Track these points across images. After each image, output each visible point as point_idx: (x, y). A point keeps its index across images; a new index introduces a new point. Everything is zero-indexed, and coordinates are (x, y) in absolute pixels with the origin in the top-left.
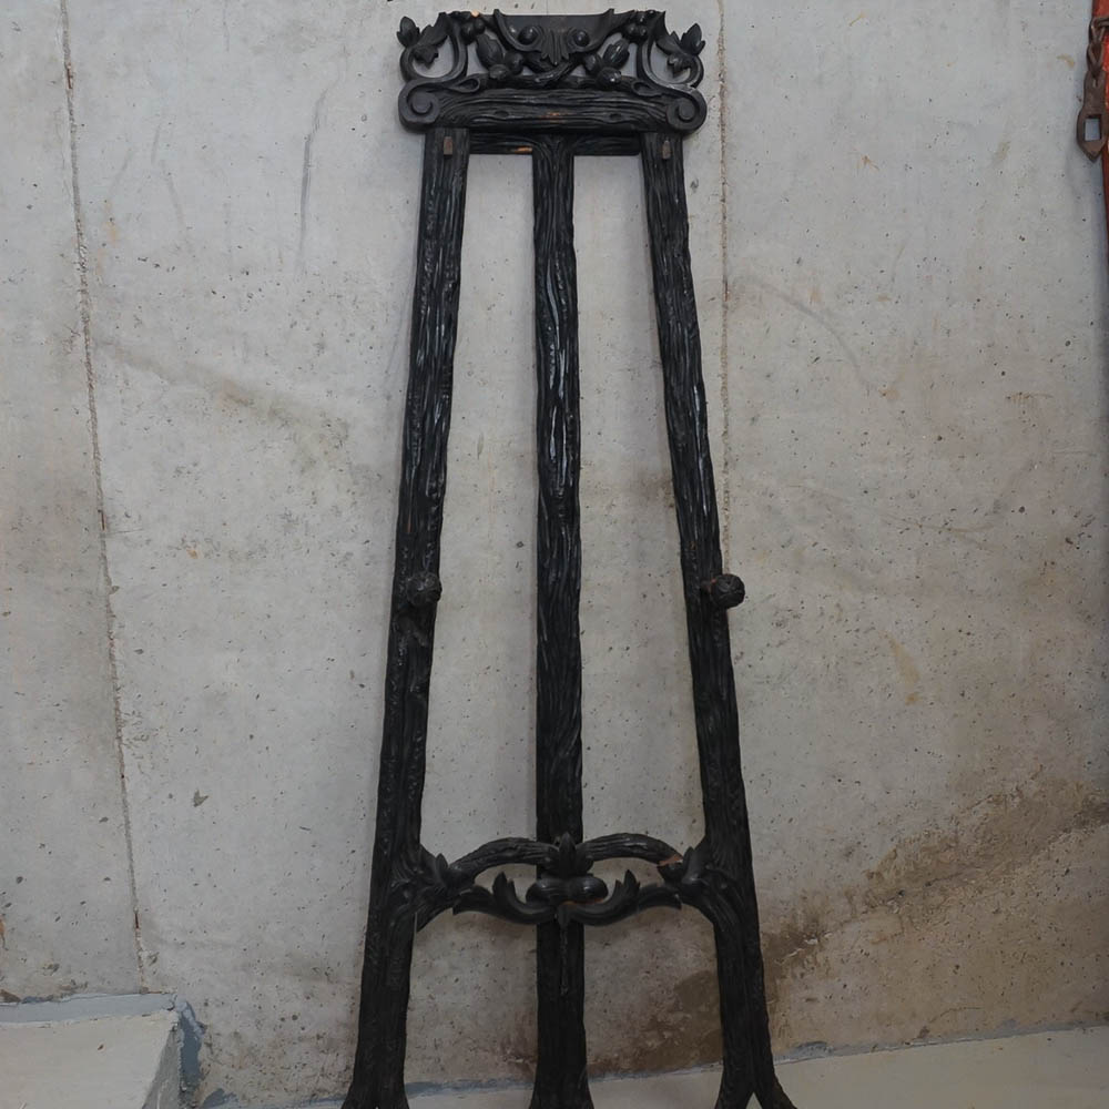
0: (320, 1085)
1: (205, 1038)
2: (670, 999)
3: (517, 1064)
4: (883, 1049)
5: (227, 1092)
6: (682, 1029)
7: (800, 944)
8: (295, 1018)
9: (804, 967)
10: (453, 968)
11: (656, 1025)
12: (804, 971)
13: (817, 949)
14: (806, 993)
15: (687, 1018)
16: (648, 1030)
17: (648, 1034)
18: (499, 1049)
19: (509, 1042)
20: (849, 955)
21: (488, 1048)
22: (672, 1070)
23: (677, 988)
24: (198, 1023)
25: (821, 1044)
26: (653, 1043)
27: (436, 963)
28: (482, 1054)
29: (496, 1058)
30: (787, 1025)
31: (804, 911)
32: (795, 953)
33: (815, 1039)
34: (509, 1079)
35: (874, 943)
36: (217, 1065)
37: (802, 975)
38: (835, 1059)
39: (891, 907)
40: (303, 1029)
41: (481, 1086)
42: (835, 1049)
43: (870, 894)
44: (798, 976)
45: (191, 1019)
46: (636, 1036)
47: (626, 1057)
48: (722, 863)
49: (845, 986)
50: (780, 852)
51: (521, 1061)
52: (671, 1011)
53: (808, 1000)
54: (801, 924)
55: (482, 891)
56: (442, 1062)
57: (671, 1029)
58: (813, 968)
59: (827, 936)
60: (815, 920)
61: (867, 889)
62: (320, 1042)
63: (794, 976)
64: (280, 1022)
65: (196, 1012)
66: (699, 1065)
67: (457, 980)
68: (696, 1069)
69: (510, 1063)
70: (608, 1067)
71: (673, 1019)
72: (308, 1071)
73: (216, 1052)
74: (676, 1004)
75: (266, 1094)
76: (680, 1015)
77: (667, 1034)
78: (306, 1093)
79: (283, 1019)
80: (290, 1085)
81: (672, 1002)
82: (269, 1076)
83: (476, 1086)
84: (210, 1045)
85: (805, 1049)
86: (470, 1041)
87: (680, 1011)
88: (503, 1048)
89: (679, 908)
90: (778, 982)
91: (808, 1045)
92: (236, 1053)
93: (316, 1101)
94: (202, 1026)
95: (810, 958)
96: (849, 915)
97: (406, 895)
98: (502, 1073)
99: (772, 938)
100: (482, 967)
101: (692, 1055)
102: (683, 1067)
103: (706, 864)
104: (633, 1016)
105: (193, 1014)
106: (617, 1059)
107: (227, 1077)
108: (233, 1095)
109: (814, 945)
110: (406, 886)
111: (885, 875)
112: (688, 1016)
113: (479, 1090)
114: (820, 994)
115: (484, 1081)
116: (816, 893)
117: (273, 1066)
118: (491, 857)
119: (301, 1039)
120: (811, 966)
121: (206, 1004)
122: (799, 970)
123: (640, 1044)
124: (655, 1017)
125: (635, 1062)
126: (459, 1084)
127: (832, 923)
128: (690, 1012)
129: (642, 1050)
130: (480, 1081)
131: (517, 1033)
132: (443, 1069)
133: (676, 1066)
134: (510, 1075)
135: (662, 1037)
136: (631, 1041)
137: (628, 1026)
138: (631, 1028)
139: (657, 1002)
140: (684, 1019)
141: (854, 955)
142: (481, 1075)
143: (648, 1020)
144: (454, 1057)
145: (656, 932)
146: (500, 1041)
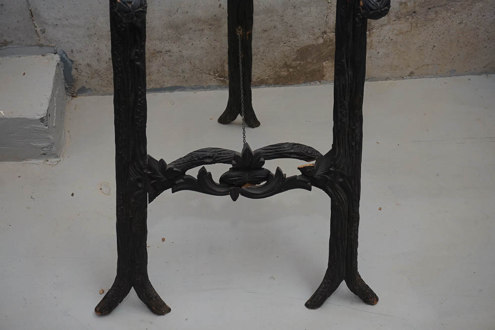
1: (74, 66)
2: (294, 55)
3: (221, 80)
4: (390, 80)
5: (87, 87)
6: (298, 68)
10: (191, 39)
11: (286, 66)
16: (282, 68)
17: (282, 70)
18: (212, 73)
19: (217, 71)
20: (383, 40)
21: (207, 73)
22: (292, 84)
23: (298, 50)
24: (69, 59)
26: (284, 73)
27: (182, 37)
28: (204, 75)
29: (211, 77)
34: (217, 86)
35: (396, 35)
36: (81, 77)
39: (408, 19)
41: (204, 88)
43: (399, 13)
45: (66, 58)
46: (277, 70)
47: (271, 79)
49: (378, 53)
52: (294, 60)
56: (186, 78)
57: (293, 68)
59: (374, 31)
61: (398, 10)
64: (108, 60)
65: (68, 55)
66: (305, 83)
67: (192, 44)
68: (303, 85)
69: (217, 79)
70: (262, 83)
71: (294, 64)
73: (80, 72)
74: (297, 58)
75: (105, 89)
76: (298, 62)
77: (291, 70)
81: (295, 57)
83: (201, 88)
84: (76, 69)
86: (198, 70)
87: (298, 60)
88: (215, 73)
92: (89, 73)
94: (71, 61)
96: (386, 21)
98: (214, 83)
100: (205, 39)
101: (302, 78)
102: (297, 83)
104: (275, 61)
105: (66, 55)
106: (267, 79)
107: (86, 82)
108: (90, 89)
111: (409, 4)
112: (302, 63)
113: (203, 90)
117: (107, 78)
121: (72, 52)
123: (278, 73)
124: (286, 63)
125: (275, 81)
126: (194, 87)
127: (377, 25)
128: (303, 61)
129: (279, 76)
130: (204, 86)
131: (221, 67)
132: (186, 81)
133: (293, 83)
134: (217, 84)
135: (289, 71)
136: (274, 72)
137: (273, 66)
138: (275, 67)
139: (288, 56)
140: (300, 64)
141: (385, 40)
142: (204, 84)
143: (282, 64)
144: (192, 76)
145: (290, 26)
146: (213, 70)
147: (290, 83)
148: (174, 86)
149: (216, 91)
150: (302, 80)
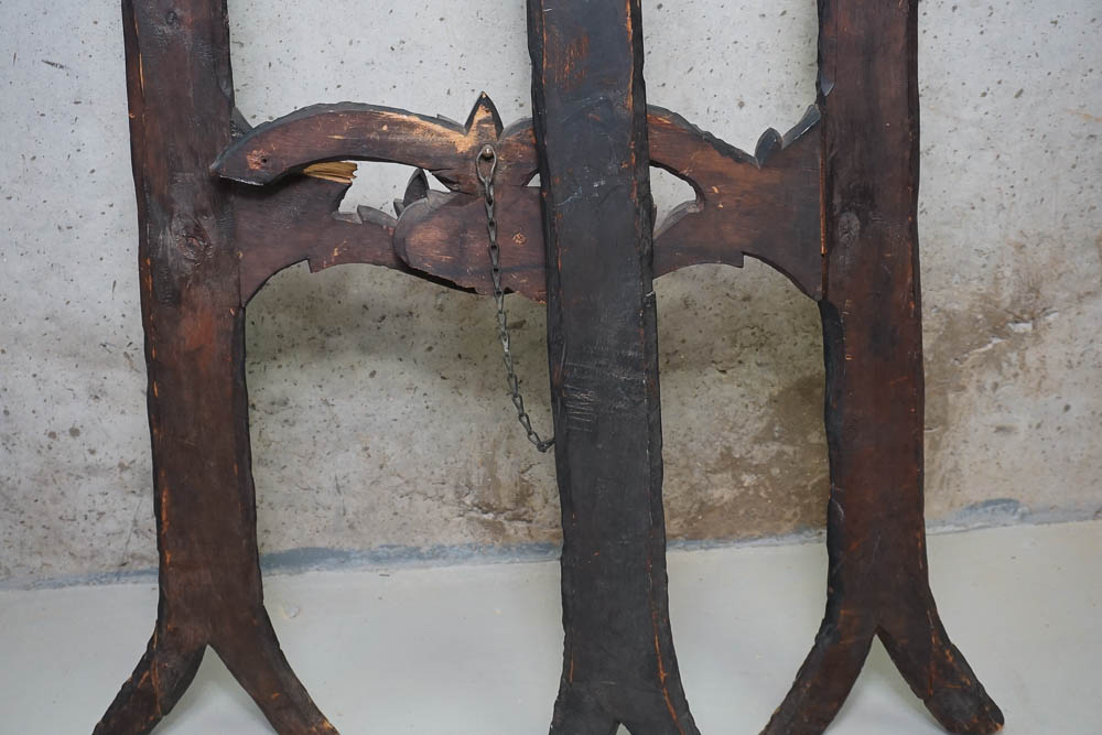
0: (132, 548)
2: (760, 419)
3: (483, 523)
6: (776, 471)
7: (999, 331)
8: (74, 432)
9: (1000, 368)
11: (730, 463)
12: (999, 379)
13: (1028, 341)
14: (997, 418)
15: (784, 453)
16: (714, 472)
17: (716, 478)
18: (450, 495)
19: (470, 486)
20: (1082, 355)
21: (431, 493)
22: (751, 538)
23: (772, 400)
25: (1009, 504)
26: (723, 493)
27: (332, 341)
28: (419, 502)
29: (445, 511)
30: (956, 469)
31: (1017, 271)
32: (990, 346)
33: (1000, 494)
34: (470, 545)
37: (996, 386)
38: (1029, 527)
40: (92, 452)
41: (420, 557)
42: (1031, 513)
44: (988, 387)
46: (694, 481)
49: (1067, 408)
50: (989, 156)
51: (490, 516)
52: (758, 440)
53: (1000, 429)
54: (1007, 294)
56: (350, 516)
57: (756, 469)
58: (1016, 375)
59: (1051, 318)
60: (1035, 289)
62: (127, 476)
63: (981, 389)
64: (46, 440)
66: (798, 531)
67: (372, 374)
68: (794, 538)
69: (471, 519)
71: (759, 454)
72: (110, 525)
74: (769, 428)
75: (37, 562)
76: (774, 447)
77: (748, 479)
78: (110, 561)
79: (52, 435)
80: (78, 547)
81: (761, 425)
82: (40, 532)
83: (410, 557)
85: (981, 511)
86: (398, 481)
87: (774, 439)
88: (459, 495)
90: (951, 396)
91: (988, 503)
93: (127, 574)
95: (1014, 356)
96: (1096, 281)
98: (458, 534)
99: (951, 319)
100: (420, 352)
101: (789, 515)
102: (771, 534)
104: (690, 445)
109: (1025, 334)
112: (789, 449)
113: (415, 562)
114: (1022, 421)
115: (425, 549)
116: (1042, 238)
117: (43, 514)
119: (91, 470)
120: (1012, 371)
122: (990, 378)
123: (700, 494)
124: (729, 449)
125: (690, 524)
126: (381, 553)
127: (1062, 295)
128: (792, 442)
129: (703, 503)
130: (418, 548)
131: (482, 470)
132: (351, 527)
133: (758, 533)
134: (470, 539)
135: (739, 484)
136: (685, 487)
137: (682, 462)
138: (686, 467)
139: (735, 423)
140: (781, 454)
141: (1093, 354)
142: (420, 539)
143: (716, 455)
144: (372, 509)
145: (745, 299)
146: (452, 482)
147: (745, 534)
148: (306, 550)
149: (466, 567)
150: (790, 521)
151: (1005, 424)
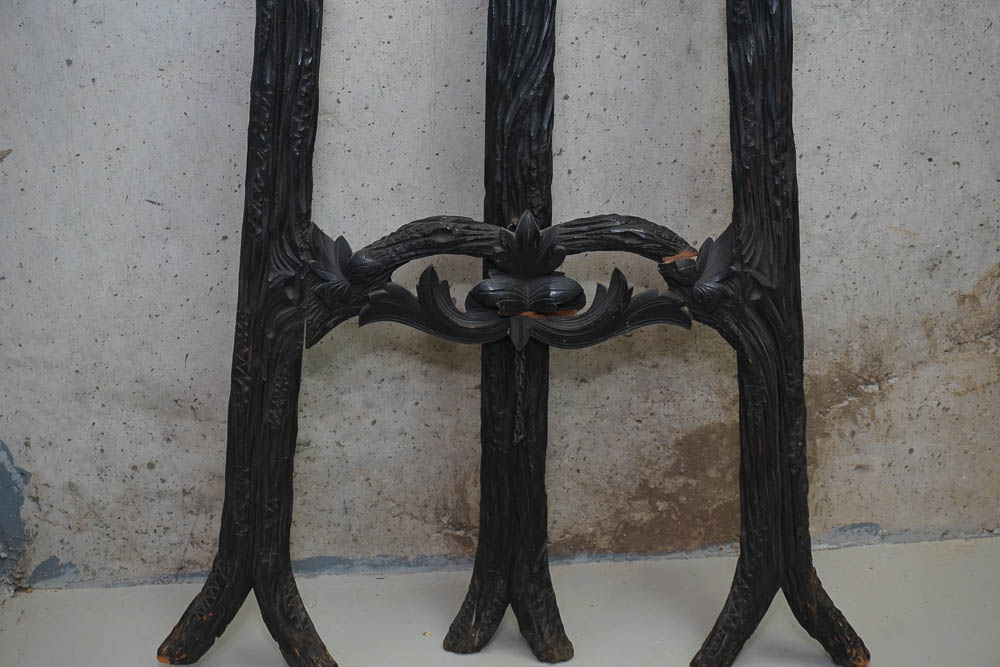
0: (188, 556)
1: (28, 489)
2: (669, 458)
3: (457, 538)
4: (955, 538)
5: (63, 560)
6: (683, 499)
7: (853, 390)
8: (151, 466)
9: (855, 420)
10: (368, 405)
11: (647, 492)
12: (855, 428)
13: (876, 399)
14: (856, 459)
15: (690, 485)
16: (635, 499)
17: (637, 504)
18: (431, 516)
19: (445, 508)
20: (920, 409)
21: (417, 514)
22: (666, 552)
23: (678, 444)
24: (17, 469)
25: (871, 527)
26: (642, 516)
27: (344, 398)
28: (407, 520)
29: (427, 528)
30: (826, 499)
31: (862, 346)
32: (846, 403)
33: (863, 520)
34: (445, 556)
35: (957, 394)
36: (46, 524)
37: (853, 433)
38: (888, 546)
39: (986, 346)
40: (163, 481)
41: (408, 564)
42: (890, 534)
43: (958, 326)
44: (847, 433)
45: (7, 463)
46: (619, 506)
47: (604, 534)
48: (755, 265)
49: (911, 451)
50: (835, 261)
51: (461, 533)
52: (668, 474)
53: (859, 467)
54: (856, 363)
55: (402, 293)
56: (354, 531)
57: (668, 498)
58: (868, 425)
59: (892, 381)
60: (878, 359)
61: (954, 319)
62: (188, 499)
63: (841, 435)
64: (129, 471)
65: (15, 455)
66: (703, 547)
67: (374, 422)
68: (699, 552)
69: (447, 535)
70: (580, 546)
71: (669, 485)
72: (173, 537)
73: (45, 508)
74: (676, 466)
75: (116, 566)
76: (681, 480)
77: (662, 505)
78: (171, 565)
79: (134, 468)
80: (148, 554)
81: (670, 463)
82: (120, 542)
83: (400, 564)
84: (36, 500)
85: (849, 532)
86: (392, 504)
87: (681, 474)
88: (438, 515)
89: (688, 325)
90: (818, 441)
91: (854, 526)
92: (72, 511)
93: (184, 576)
94: (24, 474)
95: (865, 410)
96: (925, 353)
97: (290, 294)
98: (437, 548)
99: (815, 380)
100: (409, 405)
101: (695, 534)
102: (682, 549)
103: (732, 264)
104: (615, 478)
105: (10, 457)
106: (593, 535)
107: (62, 541)
108: (71, 565)
109: (873, 394)
110: (289, 282)
111: (983, 299)
112: (693, 482)
113: (403, 569)
114: (876, 461)
115: (411, 558)
116: (881, 321)
117: (123, 528)
118: (414, 243)
119: (160, 494)
120: (865, 422)
121: (27, 445)
122: (848, 427)
123: (625, 517)
124: (646, 481)
125: (617, 541)
126: (377, 561)
127: (900, 364)
128: (695, 477)
129: (627, 524)
130: (406, 558)
131: (456, 497)
132: (355, 540)
133: (671, 548)
134: (446, 551)
135: (654, 508)
136: (612, 511)
137: (610, 491)
138: (613, 494)
139: (650, 461)
140: (686, 485)
141: (928, 409)
142: (407, 550)
143: (636, 485)
144: (371, 526)
145: (653, 367)
146: (433, 506)
147: (661, 548)
148: (319, 558)
149: (442, 573)
150: (695, 538)
151: (863, 463)
